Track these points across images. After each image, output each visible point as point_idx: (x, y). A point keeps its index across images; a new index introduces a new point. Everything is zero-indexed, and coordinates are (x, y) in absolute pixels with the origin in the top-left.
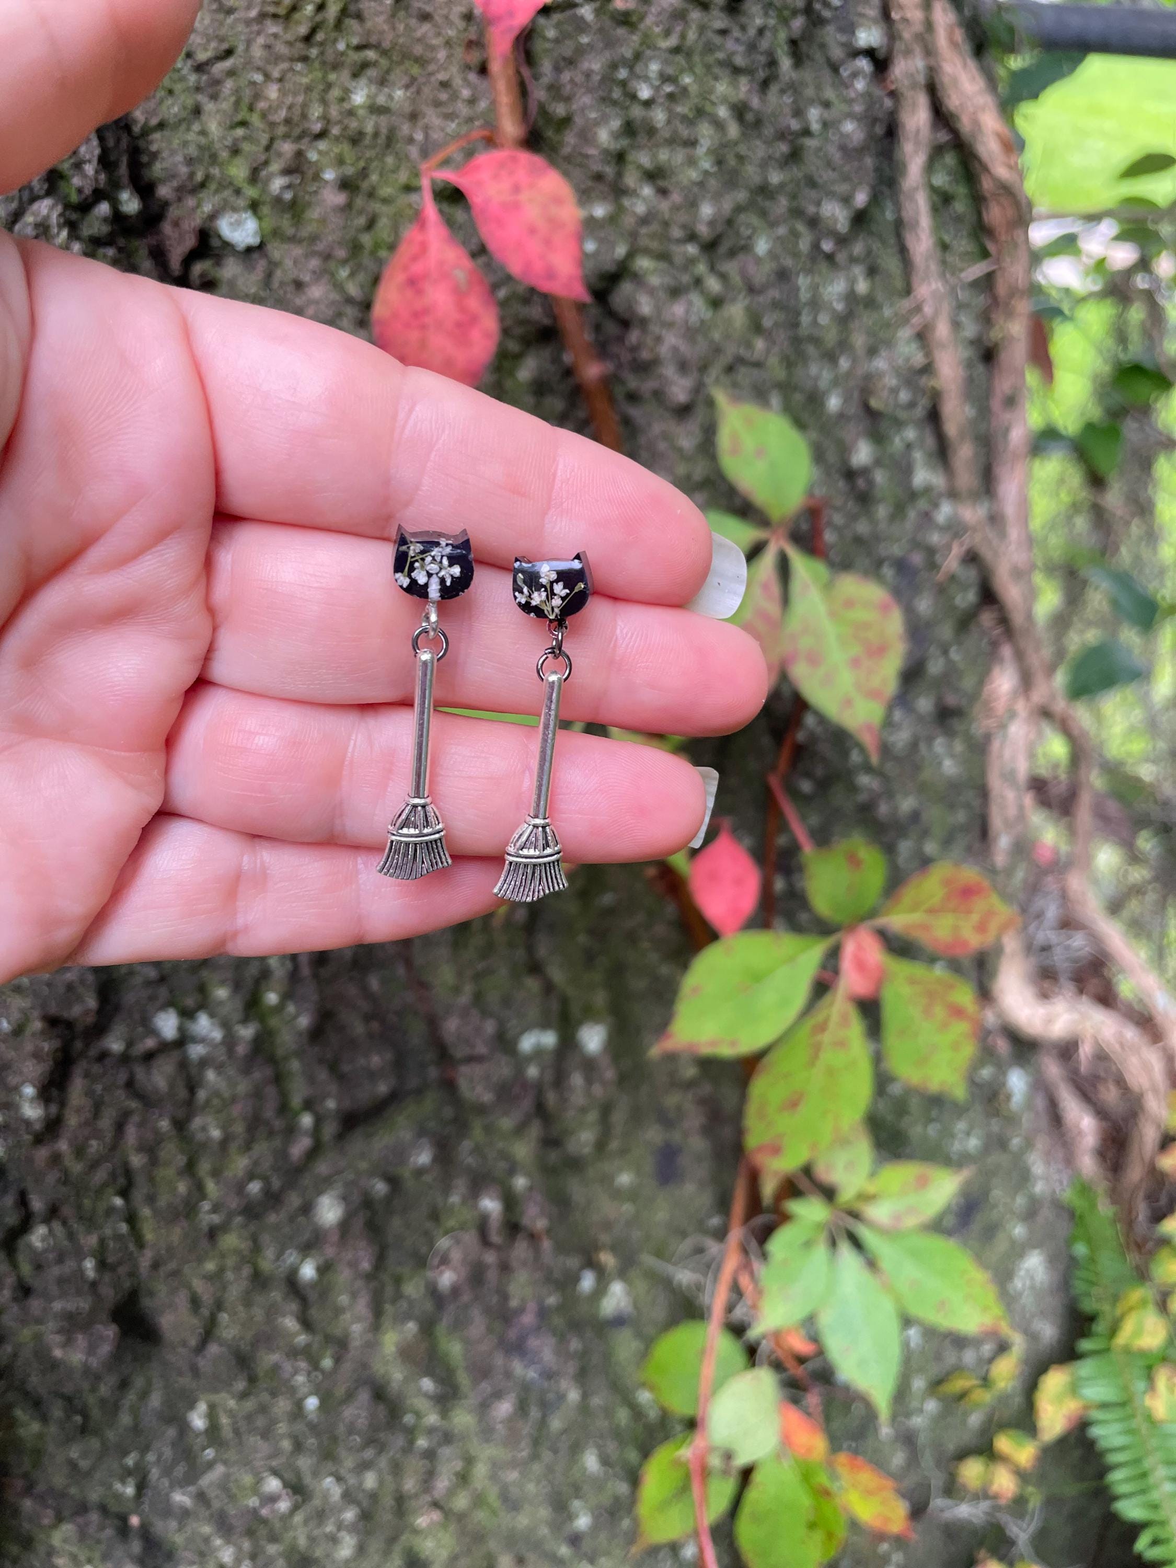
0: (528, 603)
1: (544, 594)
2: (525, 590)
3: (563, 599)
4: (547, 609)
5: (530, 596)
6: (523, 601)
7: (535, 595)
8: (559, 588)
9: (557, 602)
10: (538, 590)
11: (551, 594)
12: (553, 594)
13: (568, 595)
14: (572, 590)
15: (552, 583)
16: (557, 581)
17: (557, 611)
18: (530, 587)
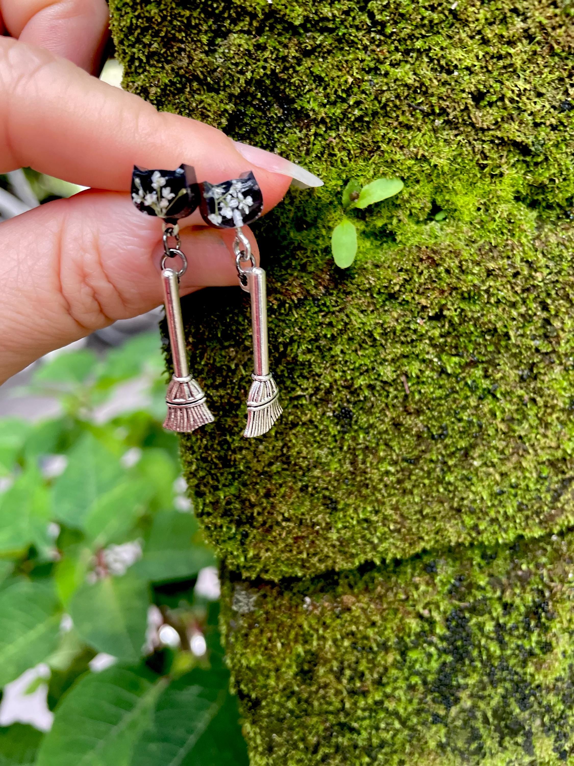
0: (142, 203)
1: (155, 197)
2: (141, 192)
3: (170, 201)
4: (157, 209)
5: (144, 197)
6: (139, 201)
7: (148, 197)
8: (167, 193)
9: (164, 203)
10: (151, 192)
11: (161, 197)
12: (162, 197)
13: (173, 198)
14: (176, 194)
15: (161, 188)
16: (165, 186)
17: (164, 211)
18: (145, 191)
